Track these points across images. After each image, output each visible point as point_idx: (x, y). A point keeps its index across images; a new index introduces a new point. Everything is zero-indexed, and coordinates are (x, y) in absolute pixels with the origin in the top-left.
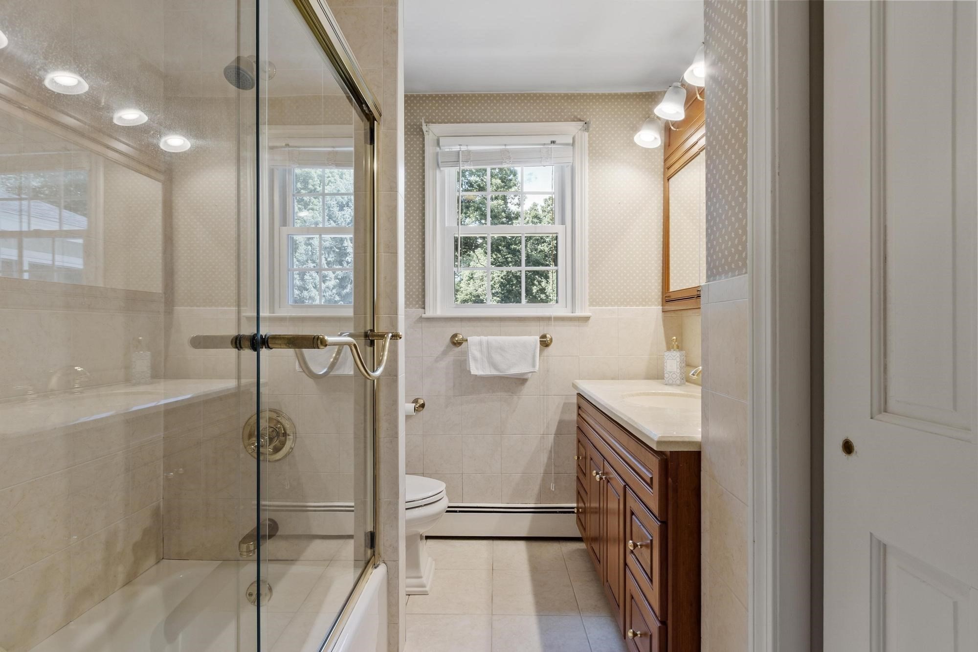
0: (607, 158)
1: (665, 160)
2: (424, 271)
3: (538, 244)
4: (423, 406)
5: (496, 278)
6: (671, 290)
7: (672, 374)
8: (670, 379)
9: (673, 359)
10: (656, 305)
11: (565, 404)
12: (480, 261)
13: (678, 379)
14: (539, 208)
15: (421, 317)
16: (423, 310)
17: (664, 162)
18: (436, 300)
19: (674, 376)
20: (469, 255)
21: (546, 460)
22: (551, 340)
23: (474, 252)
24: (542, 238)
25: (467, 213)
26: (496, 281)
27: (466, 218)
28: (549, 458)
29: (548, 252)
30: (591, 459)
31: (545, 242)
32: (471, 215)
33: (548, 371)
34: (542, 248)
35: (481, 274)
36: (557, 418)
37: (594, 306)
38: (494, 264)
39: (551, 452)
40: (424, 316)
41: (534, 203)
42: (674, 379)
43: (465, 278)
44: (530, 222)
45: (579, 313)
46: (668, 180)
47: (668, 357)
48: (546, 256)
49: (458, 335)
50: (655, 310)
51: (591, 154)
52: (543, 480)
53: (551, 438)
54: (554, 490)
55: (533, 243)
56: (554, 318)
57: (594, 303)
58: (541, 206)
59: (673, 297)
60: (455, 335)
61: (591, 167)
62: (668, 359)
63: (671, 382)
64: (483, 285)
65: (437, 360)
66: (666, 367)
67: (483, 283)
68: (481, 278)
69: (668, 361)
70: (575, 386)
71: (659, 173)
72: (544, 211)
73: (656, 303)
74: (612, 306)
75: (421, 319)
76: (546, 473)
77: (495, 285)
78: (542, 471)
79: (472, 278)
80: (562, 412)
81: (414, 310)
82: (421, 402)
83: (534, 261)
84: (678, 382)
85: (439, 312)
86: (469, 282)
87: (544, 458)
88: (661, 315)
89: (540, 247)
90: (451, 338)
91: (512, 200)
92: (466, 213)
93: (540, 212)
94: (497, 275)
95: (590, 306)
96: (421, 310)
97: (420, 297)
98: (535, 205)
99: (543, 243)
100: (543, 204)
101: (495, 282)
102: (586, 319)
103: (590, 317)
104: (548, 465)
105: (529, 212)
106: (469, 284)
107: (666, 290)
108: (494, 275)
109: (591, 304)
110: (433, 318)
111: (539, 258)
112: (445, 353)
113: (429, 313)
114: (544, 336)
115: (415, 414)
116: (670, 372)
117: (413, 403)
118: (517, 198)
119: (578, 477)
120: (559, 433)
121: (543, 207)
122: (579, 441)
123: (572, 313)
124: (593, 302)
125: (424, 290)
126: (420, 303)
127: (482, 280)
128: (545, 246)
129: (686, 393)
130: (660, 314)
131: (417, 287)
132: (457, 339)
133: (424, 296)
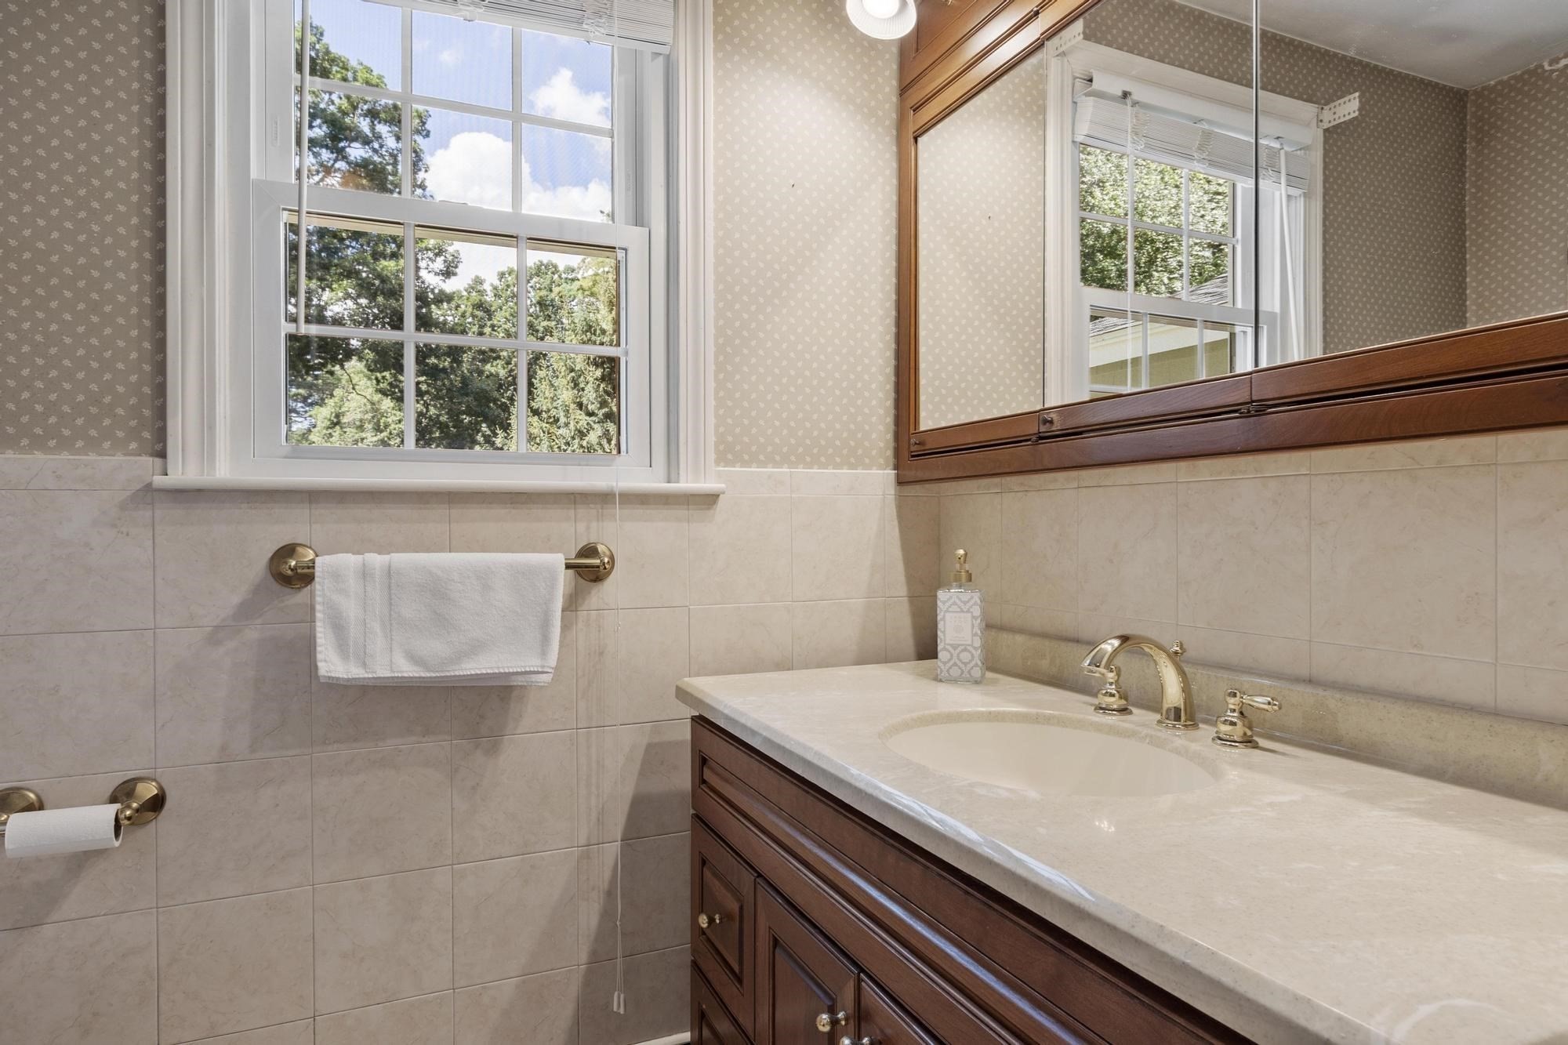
0: (760, 54)
1: (904, 90)
2: (160, 324)
3: (484, 361)
4: (157, 803)
5: (393, 426)
6: (923, 428)
7: (958, 651)
8: (955, 664)
9: (962, 611)
10: (880, 467)
11: (650, 747)
12: (357, 387)
13: (976, 665)
14: (487, 287)
15: (149, 488)
16: (158, 461)
17: (901, 95)
18: (212, 427)
19: (965, 656)
20: (332, 373)
21: (594, 921)
22: (612, 558)
23: (342, 367)
24: (492, 350)
25: (325, 280)
26: (393, 431)
27: (323, 289)
28: (607, 914)
29: (506, 378)
30: (776, 942)
31: (499, 357)
32: (335, 286)
33: (601, 654)
34: (493, 370)
35: (359, 416)
36: (628, 791)
37: (728, 463)
38: (390, 395)
39: (610, 894)
40: (159, 480)
41: (477, 277)
42: (965, 664)
43: (322, 424)
44: (468, 314)
45: (686, 484)
46: (916, 139)
47: (947, 604)
48: (501, 386)
49: (300, 550)
50: (881, 478)
51: (720, 37)
52: (588, 982)
53: (612, 851)
54: (622, 1011)
55: (474, 359)
56: (621, 495)
57: (730, 456)
58: (492, 285)
59: (931, 445)
60: (288, 551)
61: (720, 73)
62: (947, 611)
63: (955, 672)
64: (362, 439)
65: (215, 637)
66: (944, 632)
67: (364, 435)
68: (358, 423)
69: (947, 614)
70: (683, 695)
71: (887, 123)
72: (500, 297)
73: (882, 461)
74: (777, 465)
75: (149, 494)
76: (597, 959)
77: (389, 439)
78: (584, 957)
79: (338, 423)
80: (642, 773)
81: (119, 458)
82: (148, 790)
83: (477, 393)
84: (977, 673)
85: (224, 471)
86: (330, 431)
87: (589, 916)
88: (893, 492)
89: (488, 367)
90: (272, 559)
91: (430, 263)
92: (321, 279)
93: (489, 298)
94: (395, 419)
95: (717, 462)
96: (148, 461)
97: (147, 412)
98: (479, 281)
99: (495, 359)
100: (497, 282)
101: (391, 433)
102: (709, 500)
103: (718, 495)
104: (604, 934)
105: (465, 293)
106: (331, 435)
107: (912, 427)
108: (390, 420)
109: (722, 459)
110: (199, 491)
111: (488, 388)
112: (246, 611)
113: (183, 471)
114: (590, 551)
115: (117, 844)
116: (955, 647)
117: (113, 800)
118: (440, 260)
119: (695, 965)
120: (632, 835)
121: (495, 288)
122: (704, 862)
123: (669, 482)
124: (728, 453)
125: (161, 391)
126: (147, 435)
127: (361, 428)
128: (499, 366)
129: (1034, 711)
130: (891, 489)
131: (134, 378)
132: (293, 563)
133: (161, 413)
